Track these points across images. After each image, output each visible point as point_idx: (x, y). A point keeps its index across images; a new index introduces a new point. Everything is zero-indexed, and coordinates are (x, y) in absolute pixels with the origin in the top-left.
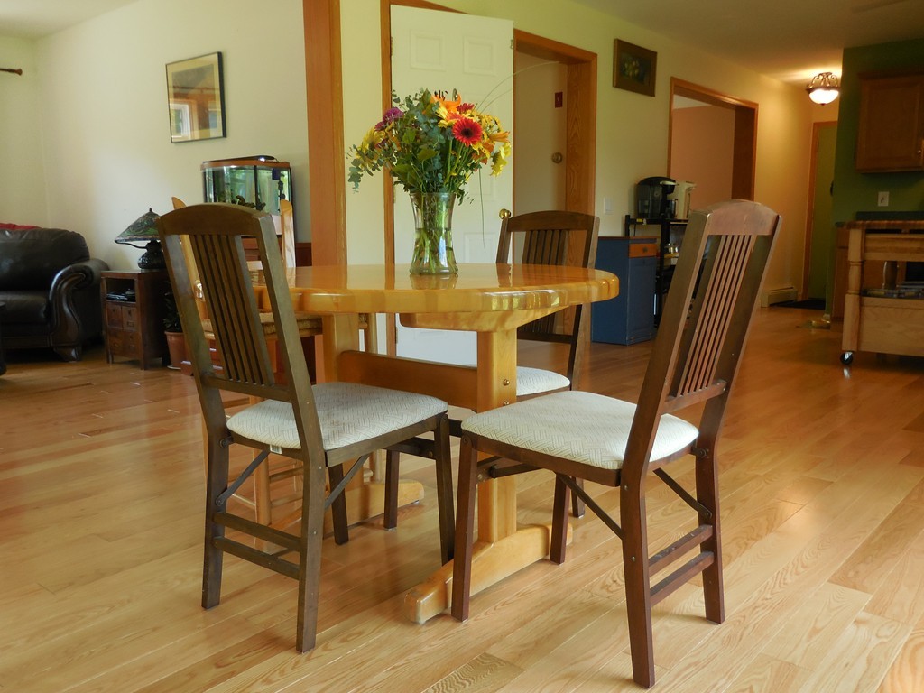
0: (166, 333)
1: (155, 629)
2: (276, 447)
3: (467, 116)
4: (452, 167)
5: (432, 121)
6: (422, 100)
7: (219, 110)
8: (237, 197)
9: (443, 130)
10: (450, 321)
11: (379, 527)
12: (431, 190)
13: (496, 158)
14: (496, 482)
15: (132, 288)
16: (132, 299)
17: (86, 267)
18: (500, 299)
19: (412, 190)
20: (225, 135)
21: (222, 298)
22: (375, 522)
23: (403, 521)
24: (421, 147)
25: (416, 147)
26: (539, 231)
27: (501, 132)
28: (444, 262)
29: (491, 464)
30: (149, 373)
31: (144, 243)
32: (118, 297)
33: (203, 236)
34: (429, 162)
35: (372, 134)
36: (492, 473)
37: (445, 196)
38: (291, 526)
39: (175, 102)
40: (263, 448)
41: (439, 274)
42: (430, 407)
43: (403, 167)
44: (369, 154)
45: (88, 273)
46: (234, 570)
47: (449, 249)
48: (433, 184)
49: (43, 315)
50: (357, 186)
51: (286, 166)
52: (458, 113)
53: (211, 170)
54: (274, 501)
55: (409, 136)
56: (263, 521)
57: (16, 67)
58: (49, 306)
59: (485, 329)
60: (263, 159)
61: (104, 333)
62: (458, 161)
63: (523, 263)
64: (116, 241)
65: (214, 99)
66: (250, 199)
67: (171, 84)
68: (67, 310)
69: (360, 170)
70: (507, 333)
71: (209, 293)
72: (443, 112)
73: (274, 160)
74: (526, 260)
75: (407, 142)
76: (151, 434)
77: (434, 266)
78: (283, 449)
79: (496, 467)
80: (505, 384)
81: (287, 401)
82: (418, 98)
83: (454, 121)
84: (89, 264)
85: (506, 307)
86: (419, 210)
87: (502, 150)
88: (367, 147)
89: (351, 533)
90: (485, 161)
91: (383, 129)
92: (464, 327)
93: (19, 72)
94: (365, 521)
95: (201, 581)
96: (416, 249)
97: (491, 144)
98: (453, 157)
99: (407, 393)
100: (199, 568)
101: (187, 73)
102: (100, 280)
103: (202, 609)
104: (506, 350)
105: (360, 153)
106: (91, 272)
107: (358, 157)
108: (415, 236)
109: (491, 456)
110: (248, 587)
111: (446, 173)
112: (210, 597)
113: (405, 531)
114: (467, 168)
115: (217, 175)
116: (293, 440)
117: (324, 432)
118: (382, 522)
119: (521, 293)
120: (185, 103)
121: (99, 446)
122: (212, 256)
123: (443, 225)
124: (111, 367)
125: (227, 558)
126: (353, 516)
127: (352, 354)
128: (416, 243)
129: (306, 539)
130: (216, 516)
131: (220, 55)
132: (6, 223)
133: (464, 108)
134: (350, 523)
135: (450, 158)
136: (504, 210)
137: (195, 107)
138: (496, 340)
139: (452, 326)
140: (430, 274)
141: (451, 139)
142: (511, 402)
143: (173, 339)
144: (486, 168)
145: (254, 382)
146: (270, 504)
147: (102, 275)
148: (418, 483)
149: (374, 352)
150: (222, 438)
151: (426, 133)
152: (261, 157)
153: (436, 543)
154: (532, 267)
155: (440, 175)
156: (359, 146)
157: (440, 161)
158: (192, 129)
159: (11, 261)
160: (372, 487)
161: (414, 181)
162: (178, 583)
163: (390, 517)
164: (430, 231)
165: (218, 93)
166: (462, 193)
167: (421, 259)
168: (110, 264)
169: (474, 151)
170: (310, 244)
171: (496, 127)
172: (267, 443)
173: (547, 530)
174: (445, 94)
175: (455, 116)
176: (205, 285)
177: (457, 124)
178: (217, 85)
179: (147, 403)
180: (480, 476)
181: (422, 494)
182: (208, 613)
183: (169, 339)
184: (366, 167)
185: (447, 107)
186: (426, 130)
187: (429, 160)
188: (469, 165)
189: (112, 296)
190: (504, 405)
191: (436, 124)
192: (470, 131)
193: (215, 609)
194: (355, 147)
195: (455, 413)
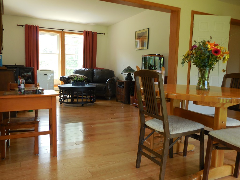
0: (130, 96)
1: (125, 170)
2: (157, 131)
3: (216, 47)
4: (211, 61)
5: (206, 49)
6: (203, 43)
7: (147, 41)
8: (150, 64)
9: (209, 51)
10: (208, 104)
11: (181, 155)
12: (204, 67)
13: (224, 58)
14: (218, 151)
15: (123, 84)
16: (123, 87)
17: (114, 79)
18: (223, 100)
19: (199, 67)
20: (148, 48)
21: (147, 92)
22: (180, 154)
23: (188, 155)
24: (202, 56)
25: (200, 56)
26: (236, 78)
27: (226, 52)
28: (206, 87)
29: (217, 145)
30: (125, 105)
31: (127, 74)
32: (120, 86)
33: (144, 77)
34: (204, 60)
35: (188, 52)
36: (217, 148)
37: (208, 69)
38: (159, 151)
39: (137, 40)
40: (154, 131)
41: (205, 90)
42: (200, 126)
43: (196, 61)
44: (188, 57)
45: (114, 80)
46: (144, 159)
47: (208, 83)
48: (204, 65)
49: (104, 89)
50: (183, 65)
51: (163, 56)
52: (214, 46)
53: (144, 57)
54: (155, 143)
55: (199, 53)
56: (151, 148)
57: (104, 33)
58: (105, 87)
59: (218, 107)
60: (157, 55)
61: (116, 94)
62: (213, 59)
63: (230, 87)
64: (121, 73)
65: (146, 39)
66: (153, 64)
67: (136, 35)
68: (109, 88)
69: (184, 61)
70: (224, 108)
71: (144, 91)
72: (209, 46)
73: (160, 55)
74: (231, 87)
75: (198, 54)
76: (125, 121)
77: (203, 87)
78: (159, 132)
79: (219, 146)
80: (223, 123)
81: (161, 120)
82: (202, 42)
83: (212, 49)
84: (114, 78)
85: (225, 102)
86: (200, 72)
87: (226, 56)
88: (187, 55)
89: (174, 155)
90: (221, 59)
91: (191, 51)
92: (211, 106)
93: (104, 34)
94: (178, 153)
95: (136, 160)
96: (198, 83)
97: (223, 55)
98: (211, 58)
99: (193, 121)
100: (136, 156)
101: (140, 33)
102: (117, 82)
103: (135, 167)
104: (223, 114)
105: (185, 57)
106: (115, 80)
107: (184, 58)
108: (198, 79)
109: (217, 143)
110: (147, 165)
111: (209, 63)
112: (138, 165)
113: (189, 158)
114: (215, 61)
115: (145, 58)
116: (162, 130)
117: (170, 129)
118: (182, 154)
119: (230, 99)
120: (139, 40)
121: (114, 122)
122: (146, 82)
123: (207, 76)
124: (117, 103)
125: (142, 156)
126: (175, 151)
127: (177, 108)
128: (198, 81)
129: (163, 156)
130: (141, 145)
131: (148, 29)
132: (98, 67)
133: (216, 45)
134: (174, 153)
135: (210, 59)
136: (224, 70)
137: (141, 41)
138: (221, 110)
139: (208, 105)
140: (202, 89)
141: (211, 54)
142: (224, 128)
143: (132, 97)
144: (221, 61)
145: (153, 114)
146: (154, 144)
147: (117, 81)
148: (193, 145)
149: (184, 108)
150: (144, 126)
151: (204, 52)
152: (156, 54)
153: (198, 163)
154: (233, 89)
155: (207, 63)
156: (184, 55)
157: (207, 59)
158: (140, 47)
159: (99, 76)
160: (180, 144)
161: (199, 65)
162: (130, 160)
163: (185, 153)
164: (203, 78)
165: (147, 37)
166: (213, 68)
167: (199, 85)
168: (119, 78)
169: (217, 57)
170: (167, 76)
171: (225, 50)
172: (155, 129)
173: (233, 167)
174: (210, 41)
175: (213, 47)
176: (144, 88)
177: (214, 50)
178: (147, 35)
179: (124, 112)
180: (213, 148)
181: (194, 148)
182: (137, 169)
183: (130, 97)
184: (186, 60)
185: (210, 45)
186: (204, 51)
187: (204, 59)
188: (216, 60)
189: (119, 86)
190: (222, 129)
191: (207, 50)
192: (217, 52)
193: (139, 168)
194: (183, 55)
195: (207, 128)
